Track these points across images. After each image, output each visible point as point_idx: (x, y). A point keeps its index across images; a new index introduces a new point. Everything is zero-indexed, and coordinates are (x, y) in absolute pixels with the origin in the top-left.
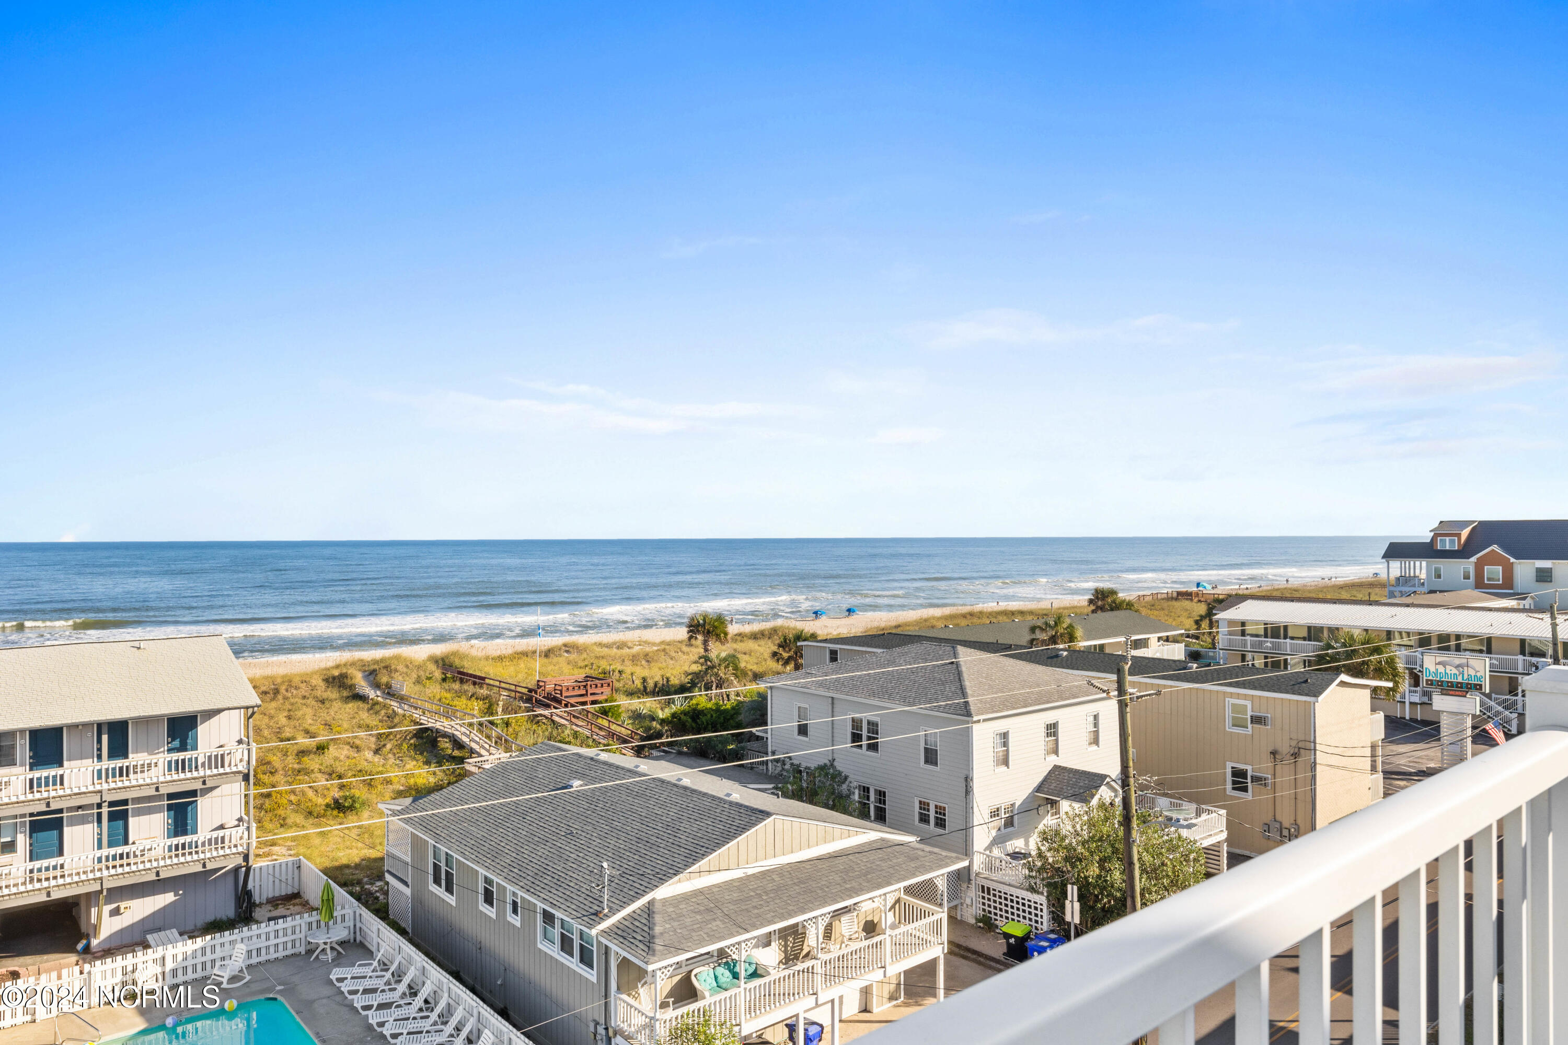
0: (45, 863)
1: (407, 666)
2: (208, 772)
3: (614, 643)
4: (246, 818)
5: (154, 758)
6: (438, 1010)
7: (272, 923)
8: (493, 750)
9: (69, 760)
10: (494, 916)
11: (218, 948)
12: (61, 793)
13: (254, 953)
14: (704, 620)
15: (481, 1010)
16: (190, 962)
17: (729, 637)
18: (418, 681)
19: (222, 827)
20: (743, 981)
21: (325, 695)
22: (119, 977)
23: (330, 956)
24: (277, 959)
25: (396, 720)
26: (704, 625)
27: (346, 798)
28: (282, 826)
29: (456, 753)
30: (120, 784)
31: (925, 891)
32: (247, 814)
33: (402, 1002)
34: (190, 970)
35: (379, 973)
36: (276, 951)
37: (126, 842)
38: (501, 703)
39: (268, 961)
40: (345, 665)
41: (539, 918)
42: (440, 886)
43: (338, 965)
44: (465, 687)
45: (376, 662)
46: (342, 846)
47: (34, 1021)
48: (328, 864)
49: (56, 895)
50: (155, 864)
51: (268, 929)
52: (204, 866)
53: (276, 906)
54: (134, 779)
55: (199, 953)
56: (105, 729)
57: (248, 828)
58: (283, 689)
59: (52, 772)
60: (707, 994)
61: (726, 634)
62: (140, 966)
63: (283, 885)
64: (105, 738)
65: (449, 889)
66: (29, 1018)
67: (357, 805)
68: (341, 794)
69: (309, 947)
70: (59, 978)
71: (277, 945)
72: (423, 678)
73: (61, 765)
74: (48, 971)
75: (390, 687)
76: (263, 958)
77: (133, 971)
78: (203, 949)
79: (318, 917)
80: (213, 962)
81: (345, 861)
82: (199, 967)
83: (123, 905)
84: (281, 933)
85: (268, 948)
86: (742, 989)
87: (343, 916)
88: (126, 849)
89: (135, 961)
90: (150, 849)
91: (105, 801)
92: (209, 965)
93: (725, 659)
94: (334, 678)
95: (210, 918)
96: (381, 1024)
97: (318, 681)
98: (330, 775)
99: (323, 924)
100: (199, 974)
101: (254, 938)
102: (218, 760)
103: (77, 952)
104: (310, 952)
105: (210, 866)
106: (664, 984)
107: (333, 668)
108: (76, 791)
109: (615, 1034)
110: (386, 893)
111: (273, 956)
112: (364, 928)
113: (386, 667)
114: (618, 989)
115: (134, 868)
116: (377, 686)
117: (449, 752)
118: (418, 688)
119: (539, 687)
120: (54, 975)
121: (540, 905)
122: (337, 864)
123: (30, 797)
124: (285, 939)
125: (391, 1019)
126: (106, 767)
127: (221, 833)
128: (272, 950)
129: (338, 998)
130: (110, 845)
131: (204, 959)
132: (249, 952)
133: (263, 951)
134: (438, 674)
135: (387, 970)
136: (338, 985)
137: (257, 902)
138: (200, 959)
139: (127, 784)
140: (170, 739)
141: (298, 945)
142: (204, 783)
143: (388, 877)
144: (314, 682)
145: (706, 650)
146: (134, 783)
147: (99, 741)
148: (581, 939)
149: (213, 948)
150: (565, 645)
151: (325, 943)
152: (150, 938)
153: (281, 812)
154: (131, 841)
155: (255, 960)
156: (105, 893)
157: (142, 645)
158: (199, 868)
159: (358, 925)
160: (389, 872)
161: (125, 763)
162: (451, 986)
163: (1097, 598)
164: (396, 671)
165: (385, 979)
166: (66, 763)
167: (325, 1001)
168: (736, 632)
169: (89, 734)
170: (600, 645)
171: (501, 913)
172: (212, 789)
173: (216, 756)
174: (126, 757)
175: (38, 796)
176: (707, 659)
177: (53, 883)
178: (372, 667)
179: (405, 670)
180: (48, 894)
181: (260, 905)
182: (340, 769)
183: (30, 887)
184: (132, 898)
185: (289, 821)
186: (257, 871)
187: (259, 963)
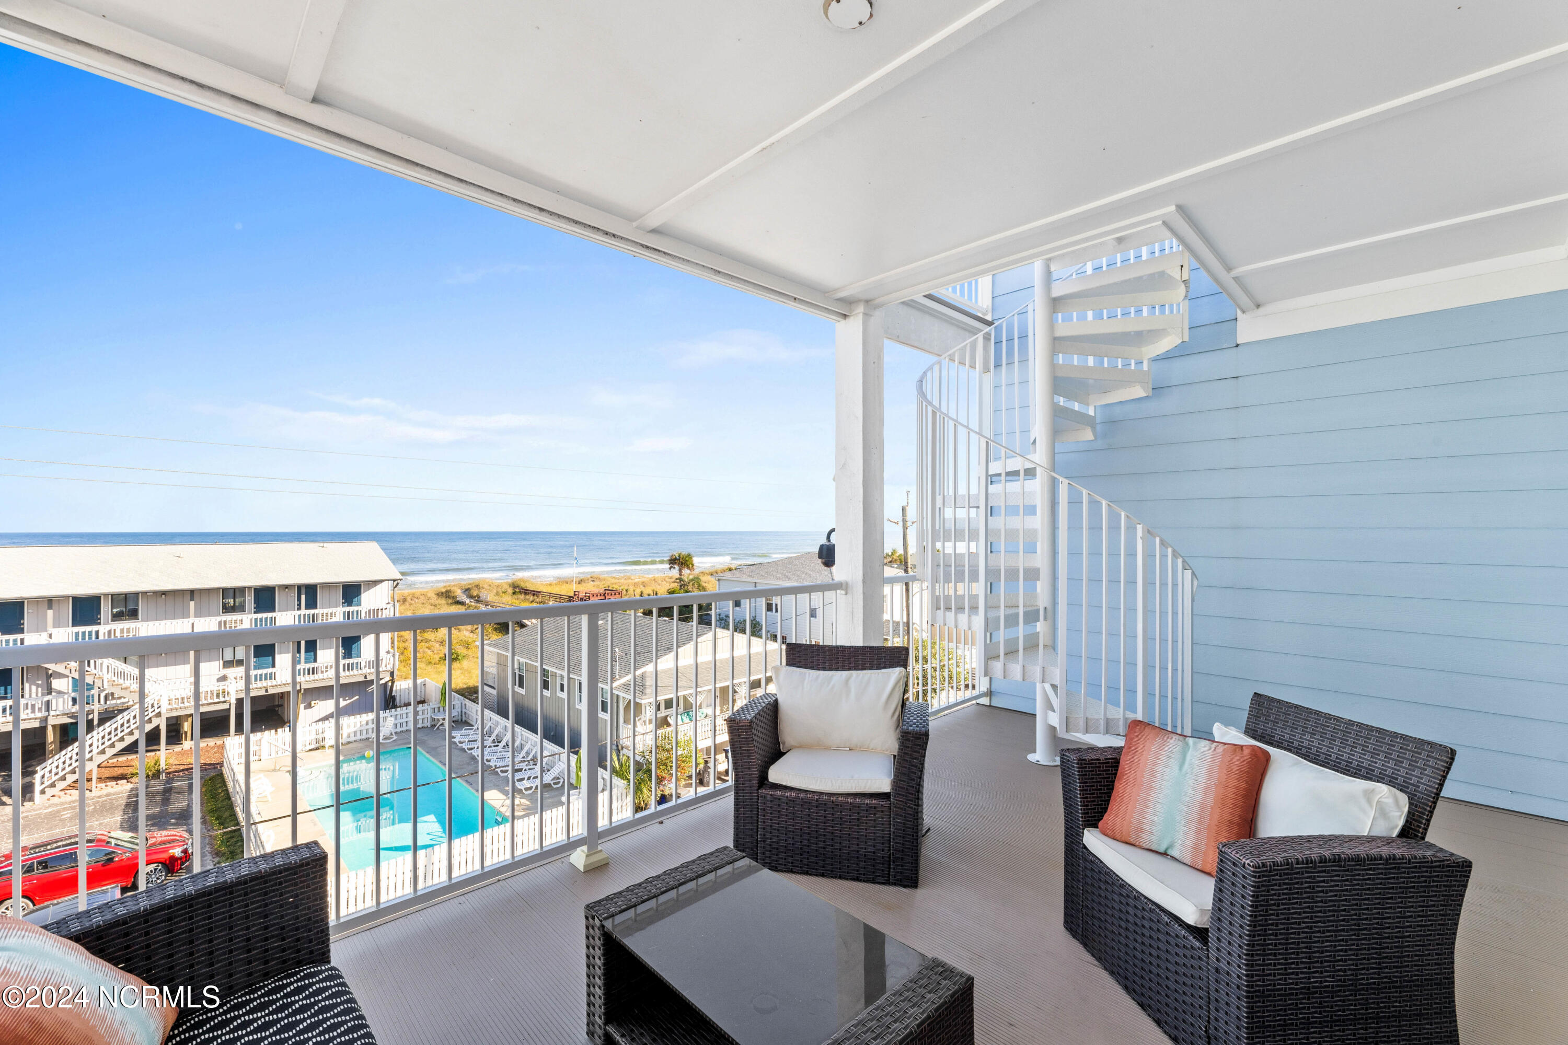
0: (264, 671)
1: (490, 585)
4: (391, 651)
5: (334, 610)
6: (515, 746)
10: (549, 695)
13: (399, 725)
14: (679, 556)
16: (358, 729)
17: (695, 566)
18: (497, 594)
21: (437, 602)
22: (314, 737)
26: (679, 560)
27: (453, 654)
32: (393, 647)
34: (358, 734)
41: (577, 690)
44: (527, 597)
45: (469, 582)
47: (260, 760)
49: (271, 691)
52: (366, 677)
54: (321, 622)
55: (364, 724)
56: (303, 591)
57: (394, 656)
58: (409, 599)
59: (269, 615)
61: (693, 564)
64: (303, 597)
66: (257, 758)
67: (460, 658)
69: (433, 723)
70: (276, 734)
72: (501, 592)
73: (274, 612)
75: (479, 598)
76: (404, 728)
78: (367, 722)
82: (364, 732)
83: (313, 702)
85: (407, 722)
87: (454, 706)
88: (316, 665)
89: (323, 726)
90: (331, 666)
93: (692, 580)
94: (442, 593)
97: (432, 595)
99: (441, 709)
100: (364, 736)
102: (375, 613)
104: (433, 726)
105: (369, 679)
109: (622, 748)
112: (467, 712)
113: (477, 586)
114: (624, 722)
115: (321, 678)
116: (471, 597)
118: (497, 598)
119: (575, 595)
120: (272, 737)
121: (577, 679)
123: (255, 630)
124: (418, 717)
126: (303, 613)
130: (305, 662)
131: (367, 728)
133: (404, 724)
134: (510, 591)
140: (343, 598)
141: (426, 721)
144: (429, 595)
145: (680, 575)
147: (299, 599)
148: (602, 696)
149: (373, 722)
151: (444, 720)
155: (399, 729)
156: (302, 691)
158: (363, 679)
159: (464, 710)
161: (316, 611)
162: (523, 733)
164: (483, 588)
165: (481, 735)
166: (277, 611)
169: (293, 595)
171: (554, 693)
173: (373, 610)
174: (316, 607)
176: (681, 580)
178: (467, 586)
179: (488, 588)
180: (267, 691)
183: (255, 685)
184: (319, 698)
187: (402, 732)
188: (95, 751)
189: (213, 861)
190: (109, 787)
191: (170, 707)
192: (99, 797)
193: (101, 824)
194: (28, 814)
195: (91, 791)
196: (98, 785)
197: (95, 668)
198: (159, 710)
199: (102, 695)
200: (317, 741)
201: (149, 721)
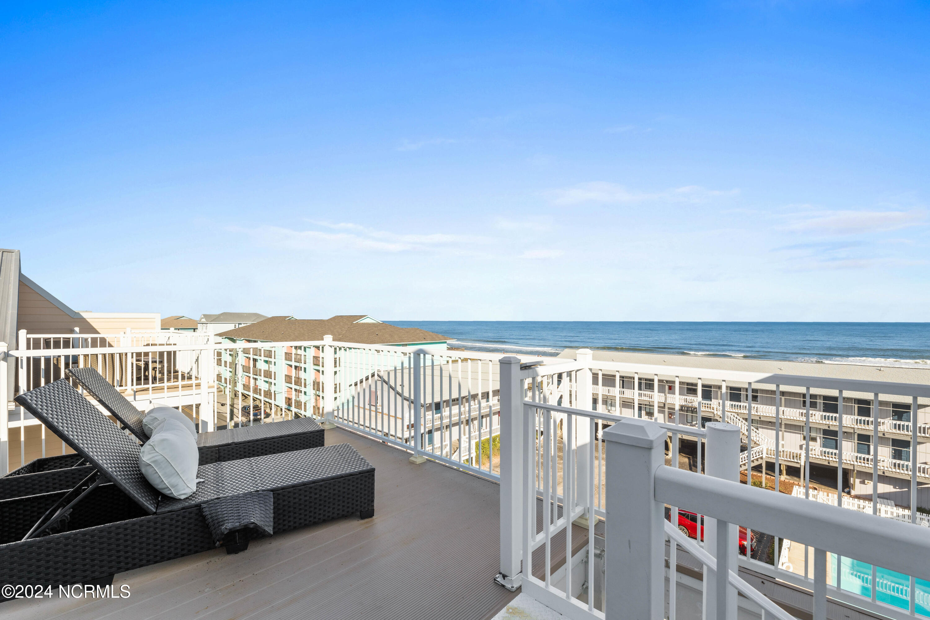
0: (830, 450)
19: (926, 463)
30: (864, 428)
50: (883, 468)
54: (872, 427)
55: (904, 516)
59: (834, 415)
70: (828, 496)
74: (824, 491)
77: (864, 508)
83: (866, 481)
89: (864, 504)
90: (883, 461)
91: (856, 433)
102: (922, 430)
126: (857, 418)
127: (924, 466)
139: (868, 428)
140: (894, 414)
154: (871, 454)
156: (856, 471)
158: (909, 478)
172: (920, 443)
173: (922, 428)
175: (824, 422)
177: (831, 459)
183: (820, 457)
191: (768, 457)
201: (757, 460)
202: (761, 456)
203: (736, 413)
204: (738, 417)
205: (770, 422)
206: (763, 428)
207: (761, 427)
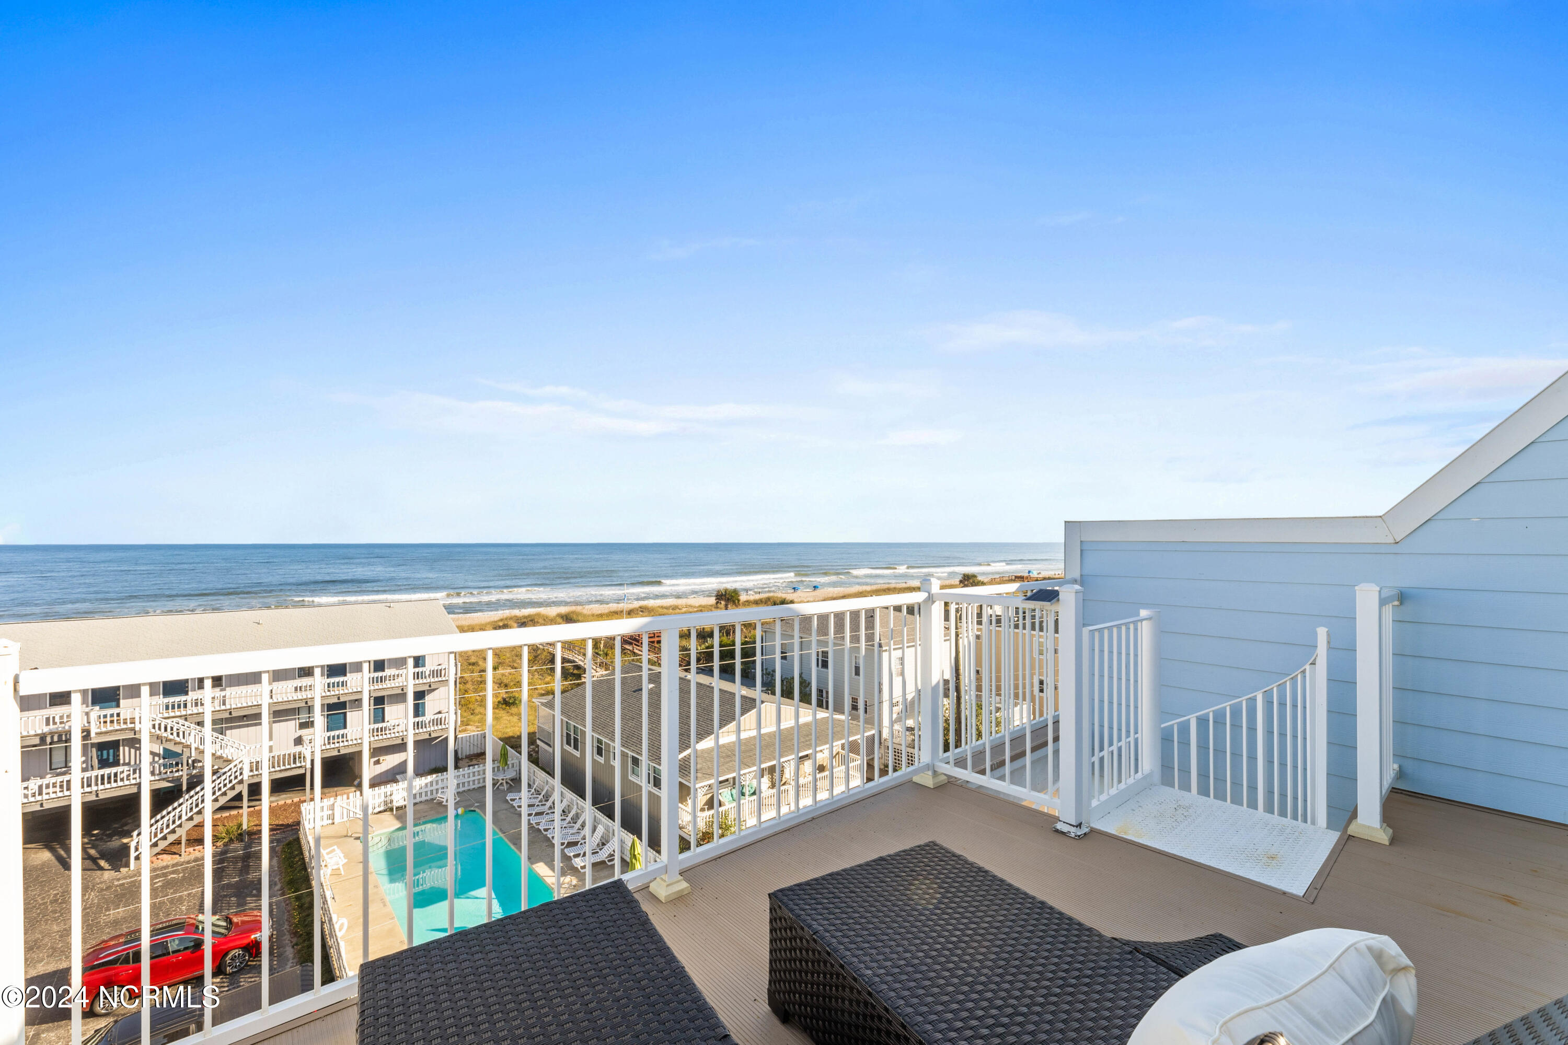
0: (337, 733)
1: (544, 620)
2: (432, 680)
3: (671, 606)
6: (571, 815)
7: (471, 768)
8: (598, 669)
9: (350, 673)
10: (603, 762)
11: (440, 782)
12: (346, 691)
13: (461, 785)
14: (726, 592)
15: (596, 814)
16: (423, 790)
17: (740, 602)
19: (440, 712)
20: (747, 797)
22: (383, 798)
23: (505, 787)
24: (474, 789)
25: (539, 652)
26: (725, 595)
27: (510, 698)
28: (472, 714)
29: (576, 672)
30: (381, 687)
31: (854, 748)
33: (549, 812)
34: (423, 795)
35: (535, 796)
36: (474, 784)
37: (383, 721)
38: (602, 642)
39: (469, 790)
40: (506, 619)
41: (630, 760)
42: (570, 746)
43: (511, 792)
45: (525, 617)
46: (509, 725)
47: (333, 824)
48: (500, 735)
49: (343, 751)
50: (401, 734)
51: (469, 771)
52: (430, 735)
53: (471, 760)
54: (388, 684)
55: (429, 785)
57: (456, 714)
59: (341, 679)
60: (727, 803)
61: (739, 600)
62: (394, 792)
63: (475, 747)
65: (576, 748)
66: (330, 821)
67: (517, 702)
68: (507, 695)
70: (348, 798)
71: (474, 781)
73: (345, 675)
74: (342, 795)
76: (466, 788)
77: (391, 795)
78: (431, 783)
79: (498, 765)
80: (437, 790)
81: (511, 734)
82: (429, 793)
83: (381, 758)
84: (476, 774)
85: (469, 782)
86: (747, 801)
87: (513, 764)
88: (384, 725)
89: (391, 789)
90: (398, 725)
91: (373, 696)
92: (434, 792)
95: (433, 766)
96: (538, 824)
98: (500, 684)
99: (501, 768)
100: (429, 797)
101: (461, 777)
102: (437, 673)
103: (354, 786)
105: (433, 735)
106: (702, 799)
107: (499, 621)
108: (355, 690)
110: (537, 752)
111: (472, 787)
115: (389, 736)
117: (571, 671)
120: (345, 796)
121: (630, 753)
122: (506, 736)
123: (328, 694)
124: (479, 777)
125: (544, 821)
126: (372, 676)
127: (440, 716)
128: (471, 783)
129: (512, 810)
130: (375, 723)
131: (432, 788)
132: (458, 785)
133: (466, 784)
135: (540, 794)
136: (511, 803)
137: (460, 757)
138: (429, 788)
139: (385, 686)
142: (430, 686)
143: (538, 741)
146: (389, 686)
148: (655, 773)
149: (437, 782)
150: (640, 607)
151: (503, 779)
152: (398, 777)
153: (471, 706)
154: (386, 720)
155: (461, 789)
157: (392, 605)
158: (427, 736)
159: (520, 769)
160: (539, 739)
161: (383, 674)
163: (965, 579)
165: (539, 799)
166: (348, 674)
167: (504, 811)
168: (745, 600)
170: (662, 607)
171: (607, 760)
172: (434, 690)
173: (437, 671)
174: (384, 671)
175: (333, 693)
177: (342, 744)
178: (523, 621)
180: (339, 751)
181: (462, 759)
182: (506, 681)
183: (328, 747)
184: (387, 754)
185: (476, 711)
186: (460, 740)
187: (464, 791)
188: (184, 818)
189: (292, 942)
190: (196, 852)
191: (251, 774)
192: (188, 862)
193: (189, 894)
194: (124, 881)
195: (180, 855)
196: (187, 850)
197: (184, 738)
198: (241, 777)
199: (190, 761)
200: (386, 803)
201: (233, 788)
202: (239, 778)
203: (180, 716)
204: (187, 724)
205: (245, 716)
206: (231, 728)
207: (228, 728)
